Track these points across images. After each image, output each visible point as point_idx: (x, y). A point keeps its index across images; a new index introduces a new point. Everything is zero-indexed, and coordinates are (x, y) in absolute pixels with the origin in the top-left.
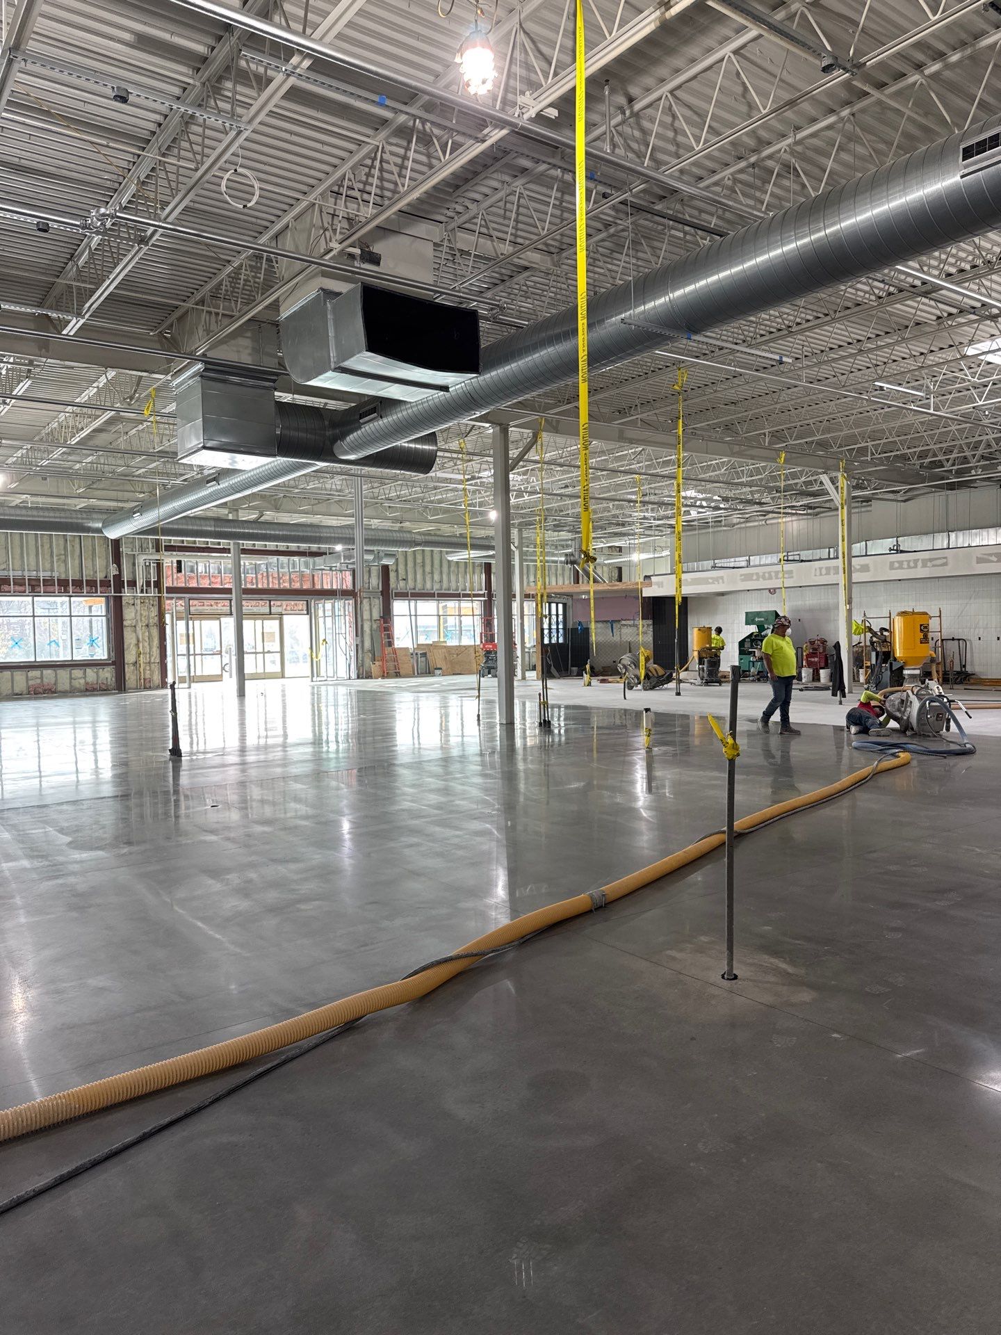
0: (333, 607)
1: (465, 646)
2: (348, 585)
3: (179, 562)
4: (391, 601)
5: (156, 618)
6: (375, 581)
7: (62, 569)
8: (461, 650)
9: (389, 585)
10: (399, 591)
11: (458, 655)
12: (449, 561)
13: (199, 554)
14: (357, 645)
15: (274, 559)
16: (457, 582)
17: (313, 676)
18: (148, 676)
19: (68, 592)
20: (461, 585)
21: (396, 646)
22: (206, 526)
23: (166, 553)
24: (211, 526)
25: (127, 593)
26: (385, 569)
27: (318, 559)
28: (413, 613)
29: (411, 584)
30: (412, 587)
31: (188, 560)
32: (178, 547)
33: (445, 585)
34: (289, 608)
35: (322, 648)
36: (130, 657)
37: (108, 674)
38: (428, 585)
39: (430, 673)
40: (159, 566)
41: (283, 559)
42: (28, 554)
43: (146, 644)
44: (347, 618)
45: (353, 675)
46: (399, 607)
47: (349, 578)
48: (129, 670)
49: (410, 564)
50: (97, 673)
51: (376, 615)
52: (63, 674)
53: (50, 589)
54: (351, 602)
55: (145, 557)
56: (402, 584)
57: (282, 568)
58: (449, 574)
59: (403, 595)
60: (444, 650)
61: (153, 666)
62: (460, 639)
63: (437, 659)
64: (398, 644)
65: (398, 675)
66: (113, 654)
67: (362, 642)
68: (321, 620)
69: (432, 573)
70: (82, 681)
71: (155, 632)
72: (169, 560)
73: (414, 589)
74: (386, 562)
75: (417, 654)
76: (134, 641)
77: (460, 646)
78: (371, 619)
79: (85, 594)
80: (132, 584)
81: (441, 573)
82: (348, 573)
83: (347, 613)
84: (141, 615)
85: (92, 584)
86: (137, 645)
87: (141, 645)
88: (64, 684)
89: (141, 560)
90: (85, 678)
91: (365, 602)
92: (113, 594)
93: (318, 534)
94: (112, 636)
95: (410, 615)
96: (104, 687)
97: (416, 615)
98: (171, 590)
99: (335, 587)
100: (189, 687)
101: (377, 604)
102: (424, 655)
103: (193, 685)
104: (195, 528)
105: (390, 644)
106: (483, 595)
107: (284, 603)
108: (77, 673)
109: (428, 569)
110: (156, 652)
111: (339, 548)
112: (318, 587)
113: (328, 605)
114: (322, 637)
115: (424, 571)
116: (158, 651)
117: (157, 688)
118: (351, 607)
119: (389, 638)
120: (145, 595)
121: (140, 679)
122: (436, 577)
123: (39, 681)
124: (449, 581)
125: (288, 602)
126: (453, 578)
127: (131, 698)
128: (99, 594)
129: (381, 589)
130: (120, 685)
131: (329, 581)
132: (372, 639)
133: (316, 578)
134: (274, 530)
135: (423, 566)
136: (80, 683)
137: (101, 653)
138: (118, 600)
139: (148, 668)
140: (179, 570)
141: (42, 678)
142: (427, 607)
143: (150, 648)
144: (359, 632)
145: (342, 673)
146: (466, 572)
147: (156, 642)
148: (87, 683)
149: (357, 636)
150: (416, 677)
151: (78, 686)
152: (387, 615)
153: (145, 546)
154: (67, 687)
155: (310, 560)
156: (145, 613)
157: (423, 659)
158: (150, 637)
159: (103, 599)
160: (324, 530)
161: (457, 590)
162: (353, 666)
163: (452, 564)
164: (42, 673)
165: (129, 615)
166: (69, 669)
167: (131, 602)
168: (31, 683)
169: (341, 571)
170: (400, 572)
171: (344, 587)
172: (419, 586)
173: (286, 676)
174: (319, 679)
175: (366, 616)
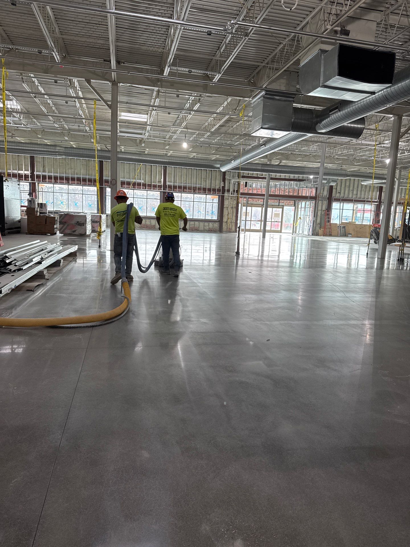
0: (306, 204)
1: (364, 225)
2: (313, 194)
3: (246, 183)
4: (332, 202)
5: (236, 205)
6: (326, 193)
7: (205, 184)
8: (363, 226)
9: (332, 195)
10: (336, 198)
11: (360, 228)
12: (362, 185)
13: (254, 179)
14: (314, 221)
15: (283, 182)
16: (365, 195)
17: (293, 233)
18: (230, 227)
19: (205, 193)
20: (366, 197)
21: (331, 222)
22: (258, 167)
23: (242, 179)
24: (260, 167)
25: (226, 194)
26: (331, 187)
27: (301, 183)
28: (341, 208)
29: (342, 195)
30: (342, 196)
31: (250, 182)
32: (247, 176)
33: (359, 196)
34: (287, 204)
35: (299, 221)
36: (225, 220)
37: (217, 225)
38: (350, 196)
39: (345, 235)
40: (239, 184)
41: (287, 182)
42: (193, 178)
43: (231, 215)
44: (311, 209)
45: (310, 234)
46: (335, 205)
47: (314, 191)
48: (224, 224)
49: (343, 186)
50: (213, 225)
51: (324, 208)
52: (202, 224)
53: (200, 191)
54: (313, 202)
55: (234, 180)
56: (338, 195)
57: (286, 186)
58: (361, 191)
59: (338, 200)
60: (354, 226)
61: (233, 224)
62: (362, 222)
63: (350, 230)
64: (332, 222)
65: (330, 235)
66: (219, 218)
67: (316, 220)
68: (300, 209)
69: (353, 190)
70: (208, 227)
71: (235, 210)
72: (243, 182)
73: (343, 197)
74: (332, 184)
75: (341, 227)
76: (227, 213)
77: (362, 225)
78: (322, 210)
79: (211, 194)
80: (228, 191)
81: (357, 190)
82: (314, 189)
83: (311, 207)
84: (230, 203)
85: (214, 190)
86: (228, 215)
87: (229, 215)
88: (201, 228)
89: (232, 181)
90: (209, 226)
91: (320, 202)
92: (221, 194)
93: (303, 171)
94: (219, 211)
95: (340, 209)
96: (215, 230)
97: (343, 209)
98: (242, 194)
99: (307, 195)
100: (245, 233)
101: (325, 203)
102: (344, 227)
103: (246, 232)
104: (254, 167)
105: (329, 221)
106: (377, 202)
107: (285, 201)
108: (206, 224)
109: (351, 188)
110: (234, 218)
111: (311, 177)
112: (300, 195)
113: (303, 203)
114: (299, 217)
115: (349, 189)
116: (235, 218)
117: (233, 232)
118: (313, 204)
119: (329, 219)
120: (232, 195)
121: (228, 228)
122: (355, 192)
123: (193, 226)
124: (361, 194)
125: (287, 201)
126: (363, 193)
127: (224, 235)
128: (216, 194)
129: (328, 197)
130: (220, 230)
131: (306, 192)
132: (321, 219)
133: (300, 191)
134: (285, 169)
135: (349, 187)
136: (207, 228)
137: (215, 218)
138: (223, 197)
139: (231, 224)
140: (246, 186)
141: (194, 225)
142: (349, 206)
143: (232, 217)
144: (315, 215)
145: (306, 233)
146: (369, 191)
147: (235, 214)
148: (209, 228)
149: (314, 217)
150: (339, 237)
151: (206, 229)
152: (329, 208)
153: (234, 176)
154: (202, 229)
155: (298, 183)
156: (232, 203)
157: (344, 229)
158: (233, 212)
159: (218, 196)
160: (306, 169)
161: (364, 198)
162: (311, 230)
163: (364, 187)
164: (195, 223)
165: (226, 203)
166: (203, 222)
167: (227, 198)
168: (191, 226)
169: (311, 188)
170: (338, 189)
171: (312, 195)
172: (346, 196)
173: (282, 232)
174: (295, 234)
175: (320, 208)
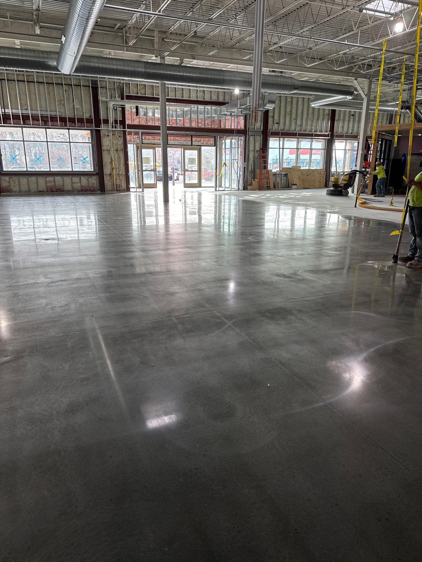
0: (231, 142)
1: (312, 170)
2: (242, 126)
3: (137, 108)
4: (268, 138)
5: (122, 146)
6: (259, 125)
7: (63, 111)
8: (309, 172)
9: (267, 127)
10: (274, 131)
11: (307, 175)
13: (148, 102)
14: (244, 168)
15: (194, 107)
16: (312, 126)
17: (216, 187)
18: (118, 183)
20: (314, 128)
21: (269, 169)
23: (127, 101)
25: (103, 127)
26: (267, 112)
27: (223, 108)
28: (281, 147)
29: (281, 126)
30: (282, 129)
31: (143, 106)
32: (135, 96)
33: (304, 128)
34: (205, 143)
35: (223, 168)
36: (107, 170)
37: (94, 181)
38: (293, 128)
39: (288, 187)
40: (123, 109)
41: (201, 107)
43: (117, 162)
44: (239, 149)
46: (273, 143)
47: (242, 122)
48: (106, 179)
49: (282, 112)
50: (88, 180)
51: (258, 148)
52: (67, 180)
53: (55, 123)
54: (242, 138)
56: (276, 126)
59: (276, 134)
60: (299, 172)
61: (121, 177)
62: (310, 166)
63: (294, 178)
64: (270, 167)
65: (268, 188)
66: (97, 168)
67: (248, 166)
68: (223, 151)
69: (296, 119)
70: (79, 185)
71: (122, 155)
72: (130, 106)
73: (284, 130)
74: (269, 107)
75: (281, 174)
76: (109, 160)
77: (309, 170)
78: (254, 150)
79: (77, 128)
80: (106, 122)
81: (302, 119)
82: (242, 118)
83: (239, 146)
84: (113, 143)
85: (81, 120)
86: (111, 163)
87: (113, 163)
88: (68, 186)
89: (111, 105)
90: (80, 183)
91: (252, 138)
94: (96, 156)
96: (92, 189)
97: (283, 148)
98: (131, 127)
99: (233, 128)
100: (143, 191)
101: (259, 139)
102: (286, 175)
103: (145, 190)
105: (265, 167)
106: (327, 136)
107: (202, 139)
108: (76, 179)
109: (294, 116)
110: (122, 167)
112: (223, 127)
113: (228, 141)
114: (223, 162)
115: (291, 117)
116: (124, 168)
117: (124, 191)
118: (242, 142)
119: (265, 163)
120: (114, 129)
121: (114, 185)
122: (299, 122)
123: (53, 184)
124: (307, 125)
125: (205, 139)
126: (309, 123)
128: (86, 128)
129: (262, 129)
130: (102, 189)
131: (230, 123)
132: (254, 164)
133: (222, 123)
135: (291, 114)
137: (89, 167)
138: (98, 132)
139: (118, 178)
140: (137, 113)
141: (54, 182)
142: (291, 143)
143: (119, 165)
144: (246, 158)
145: (235, 186)
147: (122, 161)
148: (82, 186)
149: (245, 161)
150: (280, 190)
151: (76, 188)
152: (265, 147)
153: (113, 95)
154: (70, 188)
155: (218, 108)
156: (115, 142)
157: (285, 178)
158: (119, 158)
159: (89, 131)
162: (241, 181)
164: (54, 179)
165: (106, 142)
166: (70, 177)
167: (107, 134)
168: (48, 184)
169: (237, 116)
170: (275, 118)
171: (239, 128)
172: (287, 128)
173: (202, 186)
174: (220, 189)
175: (251, 148)
